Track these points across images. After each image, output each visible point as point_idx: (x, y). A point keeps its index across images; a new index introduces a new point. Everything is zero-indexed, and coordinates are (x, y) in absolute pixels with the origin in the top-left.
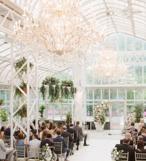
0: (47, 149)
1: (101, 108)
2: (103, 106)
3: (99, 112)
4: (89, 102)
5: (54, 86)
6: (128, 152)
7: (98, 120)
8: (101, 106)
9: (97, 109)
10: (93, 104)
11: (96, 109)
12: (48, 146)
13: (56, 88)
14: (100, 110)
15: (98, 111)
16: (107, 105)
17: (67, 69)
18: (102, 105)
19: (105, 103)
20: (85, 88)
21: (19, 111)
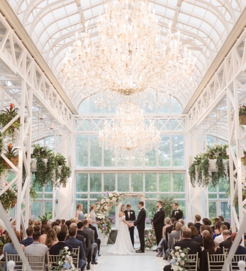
0: (67, 256)
1: (109, 204)
2: (111, 201)
3: (105, 210)
4: (81, 195)
5: (46, 160)
6: (197, 253)
7: (103, 225)
8: (108, 200)
9: (101, 205)
10: (89, 199)
11: (99, 206)
12: (68, 251)
13: (48, 163)
14: (106, 208)
15: (103, 208)
16: (119, 198)
17: (44, 138)
18: (111, 198)
19: (115, 195)
20: (75, 171)
21: (2, 197)
